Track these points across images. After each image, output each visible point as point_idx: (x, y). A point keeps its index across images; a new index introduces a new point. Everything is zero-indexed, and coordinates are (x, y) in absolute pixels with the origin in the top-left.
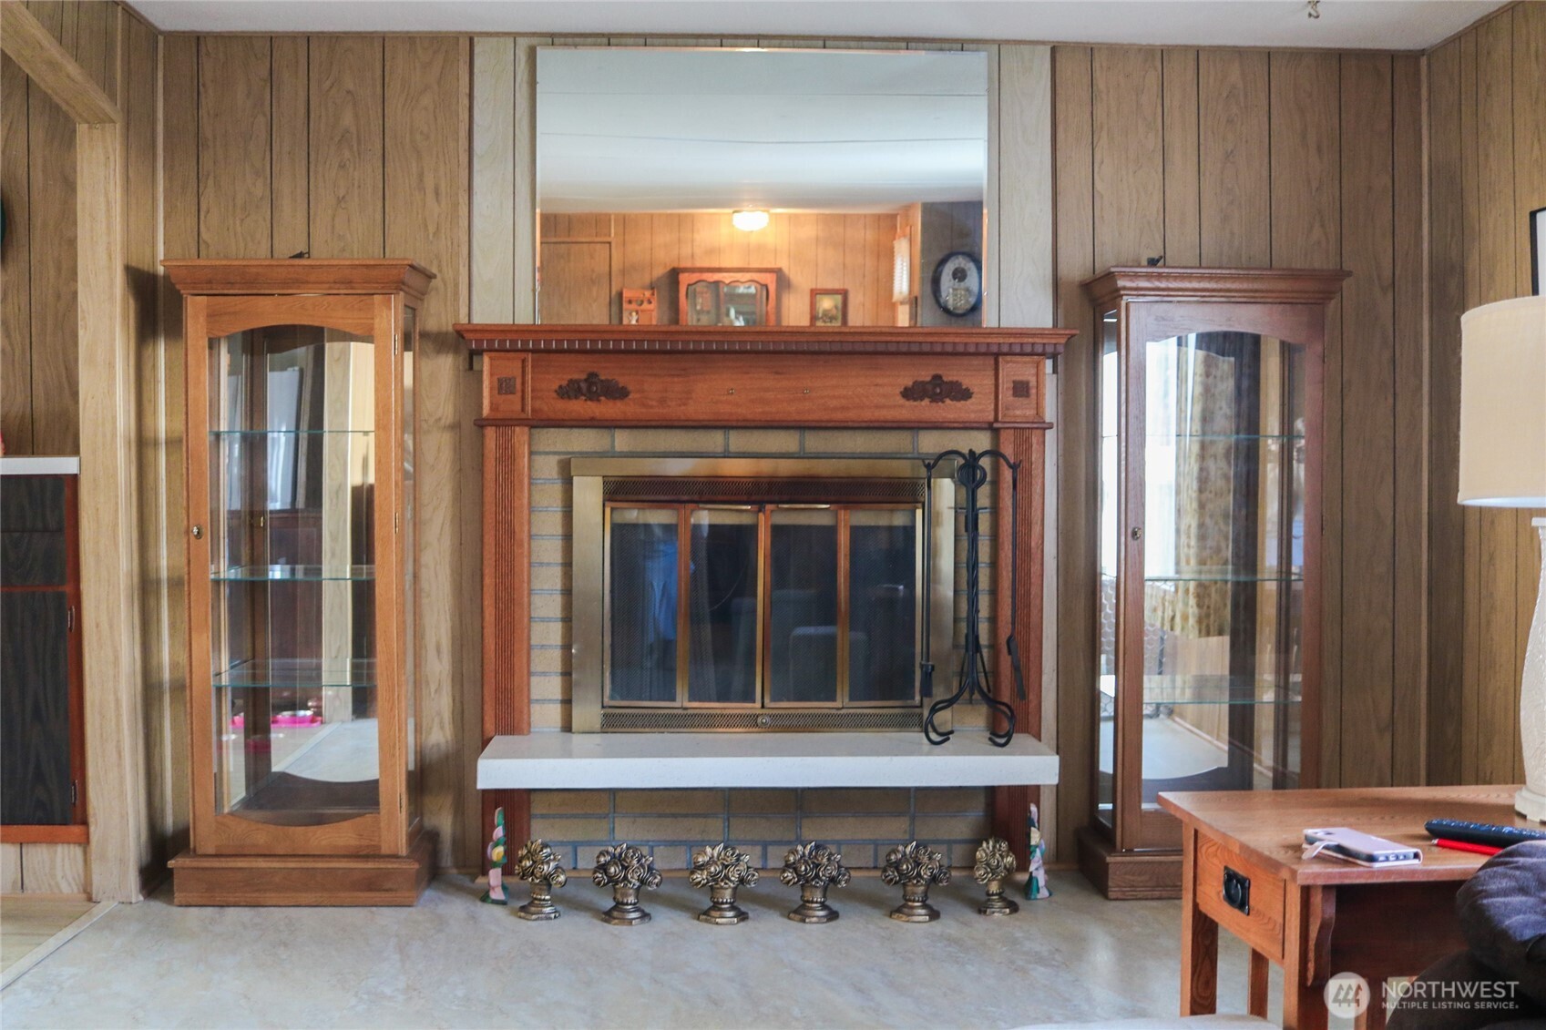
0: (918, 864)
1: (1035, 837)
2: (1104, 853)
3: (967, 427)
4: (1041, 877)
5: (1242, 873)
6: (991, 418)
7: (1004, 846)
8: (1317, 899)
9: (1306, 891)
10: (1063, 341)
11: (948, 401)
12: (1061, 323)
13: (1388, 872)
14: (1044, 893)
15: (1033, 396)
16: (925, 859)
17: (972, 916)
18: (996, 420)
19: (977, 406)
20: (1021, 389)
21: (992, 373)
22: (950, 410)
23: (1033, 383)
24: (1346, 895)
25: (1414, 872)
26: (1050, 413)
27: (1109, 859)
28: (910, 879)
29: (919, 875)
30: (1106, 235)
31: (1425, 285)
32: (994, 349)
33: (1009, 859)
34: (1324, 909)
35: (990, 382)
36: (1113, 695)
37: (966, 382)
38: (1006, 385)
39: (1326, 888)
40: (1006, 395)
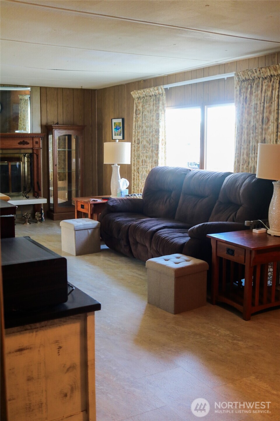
0: (27, 216)
1: (43, 212)
2: (53, 213)
3: (28, 149)
4: (43, 218)
5: (83, 205)
6: (32, 147)
7: (39, 213)
8: (92, 205)
9: (91, 204)
10: (43, 135)
11: (25, 145)
12: (42, 132)
13: (98, 202)
14: (44, 220)
15: (39, 144)
16: (28, 215)
17: (35, 223)
18: (33, 147)
19: (30, 146)
20: (37, 143)
21: (32, 140)
22: (25, 146)
23: (39, 142)
24: (95, 205)
25: (101, 202)
26: (41, 147)
27: (54, 214)
28: (26, 218)
29: (27, 218)
30: (49, 118)
31: (96, 126)
32: (33, 137)
33: (40, 215)
34: (93, 206)
35: (32, 142)
36: (53, 190)
37: (28, 141)
38: (34, 142)
39: (93, 204)
40: (34, 144)
